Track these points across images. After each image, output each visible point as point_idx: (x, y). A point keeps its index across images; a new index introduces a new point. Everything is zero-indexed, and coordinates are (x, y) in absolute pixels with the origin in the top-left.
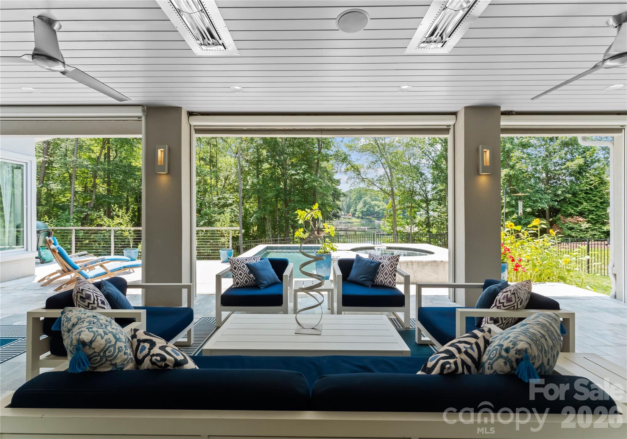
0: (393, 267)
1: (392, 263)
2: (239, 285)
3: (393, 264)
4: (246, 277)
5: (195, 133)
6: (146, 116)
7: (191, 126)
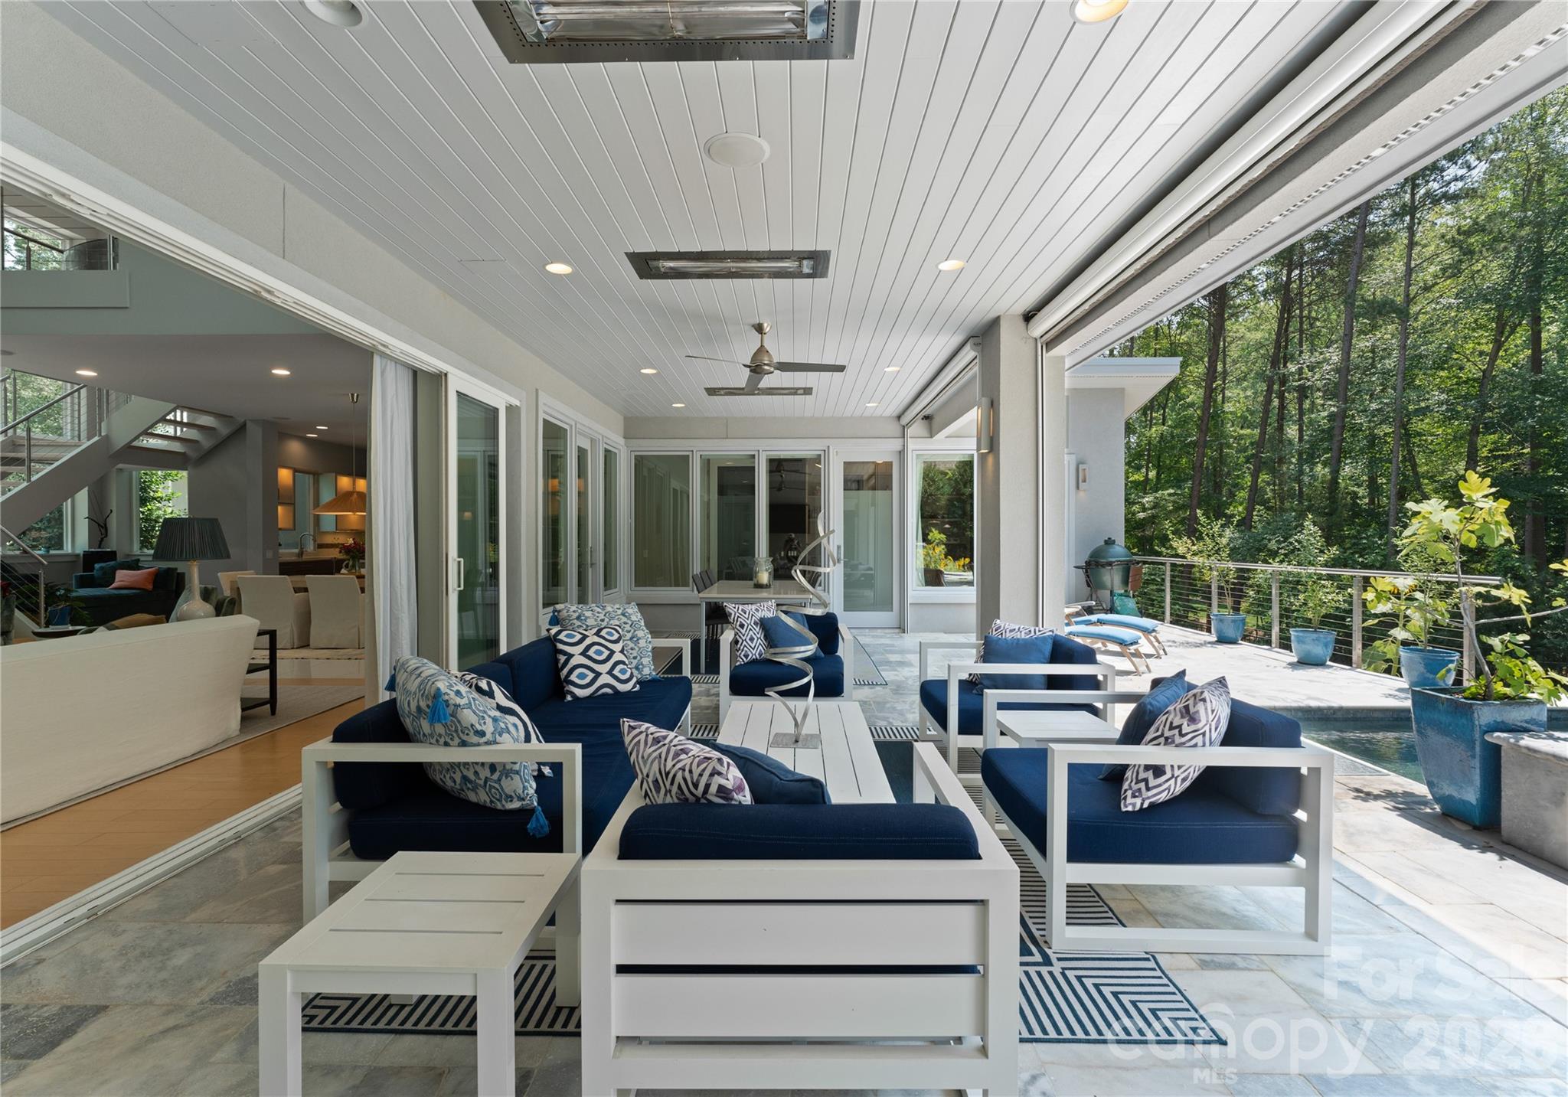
5: (1047, 351)
6: (982, 351)
7: (1036, 340)
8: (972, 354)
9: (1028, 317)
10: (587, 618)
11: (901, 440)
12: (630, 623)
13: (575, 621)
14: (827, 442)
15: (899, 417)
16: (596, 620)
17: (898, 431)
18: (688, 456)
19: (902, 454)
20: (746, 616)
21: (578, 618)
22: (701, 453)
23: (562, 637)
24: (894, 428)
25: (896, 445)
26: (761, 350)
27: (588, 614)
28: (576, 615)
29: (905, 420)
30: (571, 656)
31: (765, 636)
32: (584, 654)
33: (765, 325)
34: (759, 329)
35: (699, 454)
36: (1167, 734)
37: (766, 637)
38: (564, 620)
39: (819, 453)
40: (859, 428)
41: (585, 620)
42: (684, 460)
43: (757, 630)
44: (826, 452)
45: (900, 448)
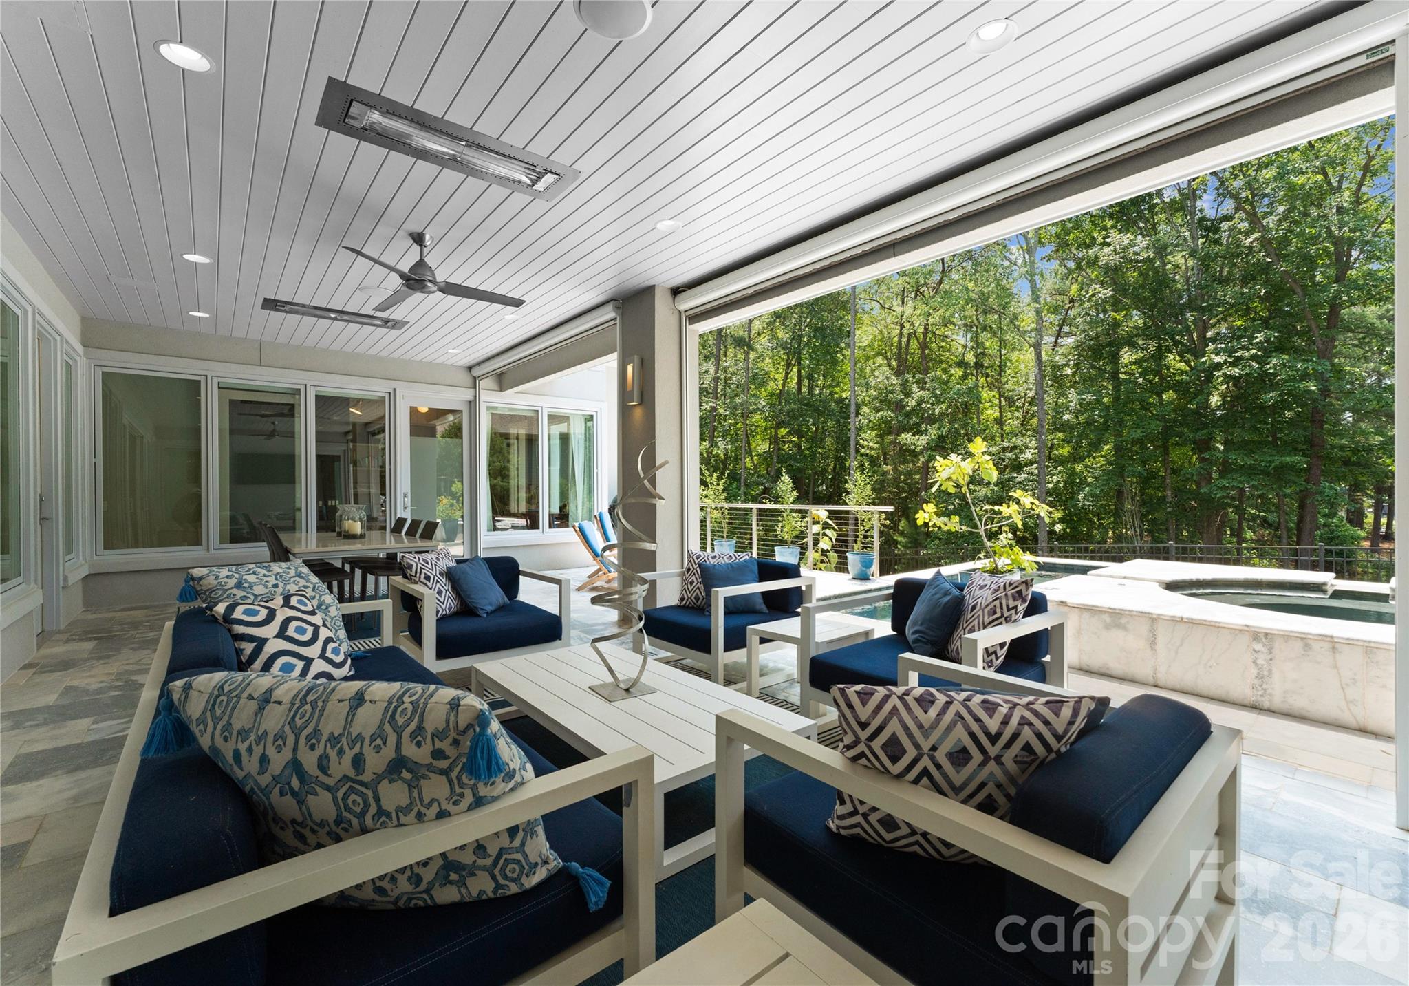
0: (995, 613)
1: (997, 603)
2: (684, 602)
3: (998, 605)
4: (698, 591)
5: (690, 324)
6: (622, 314)
7: (680, 312)
8: (612, 315)
9: (676, 292)
10: (251, 586)
11: (472, 390)
12: (311, 586)
13: (235, 591)
14: (393, 384)
15: (470, 368)
16: (266, 587)
17: (469, 381)
18: (199, 382)
19: (472, 404)
20: (430, 566)
21: (239, 585)
22: (220, 380)
23: (238, 614)
24: (465, 379)
25: (467, 395)
26: (421, 264)
27: (251, 578)
28: (232, 582)
29: (477, 372)
30: (262, 642)
31: (452, 587)
32: (281, 634)
33: (427, 237)
34: (418, 239)
35: (215, 381)
36: (1006, 614)
37: (454, 588)
38: (211, 591)
39: (383, 395)
40: (428, 374)
41: (251, 587)
42: (193, 388)
43: (444, 580)
44: (392, 395)
45: (470, 398)
